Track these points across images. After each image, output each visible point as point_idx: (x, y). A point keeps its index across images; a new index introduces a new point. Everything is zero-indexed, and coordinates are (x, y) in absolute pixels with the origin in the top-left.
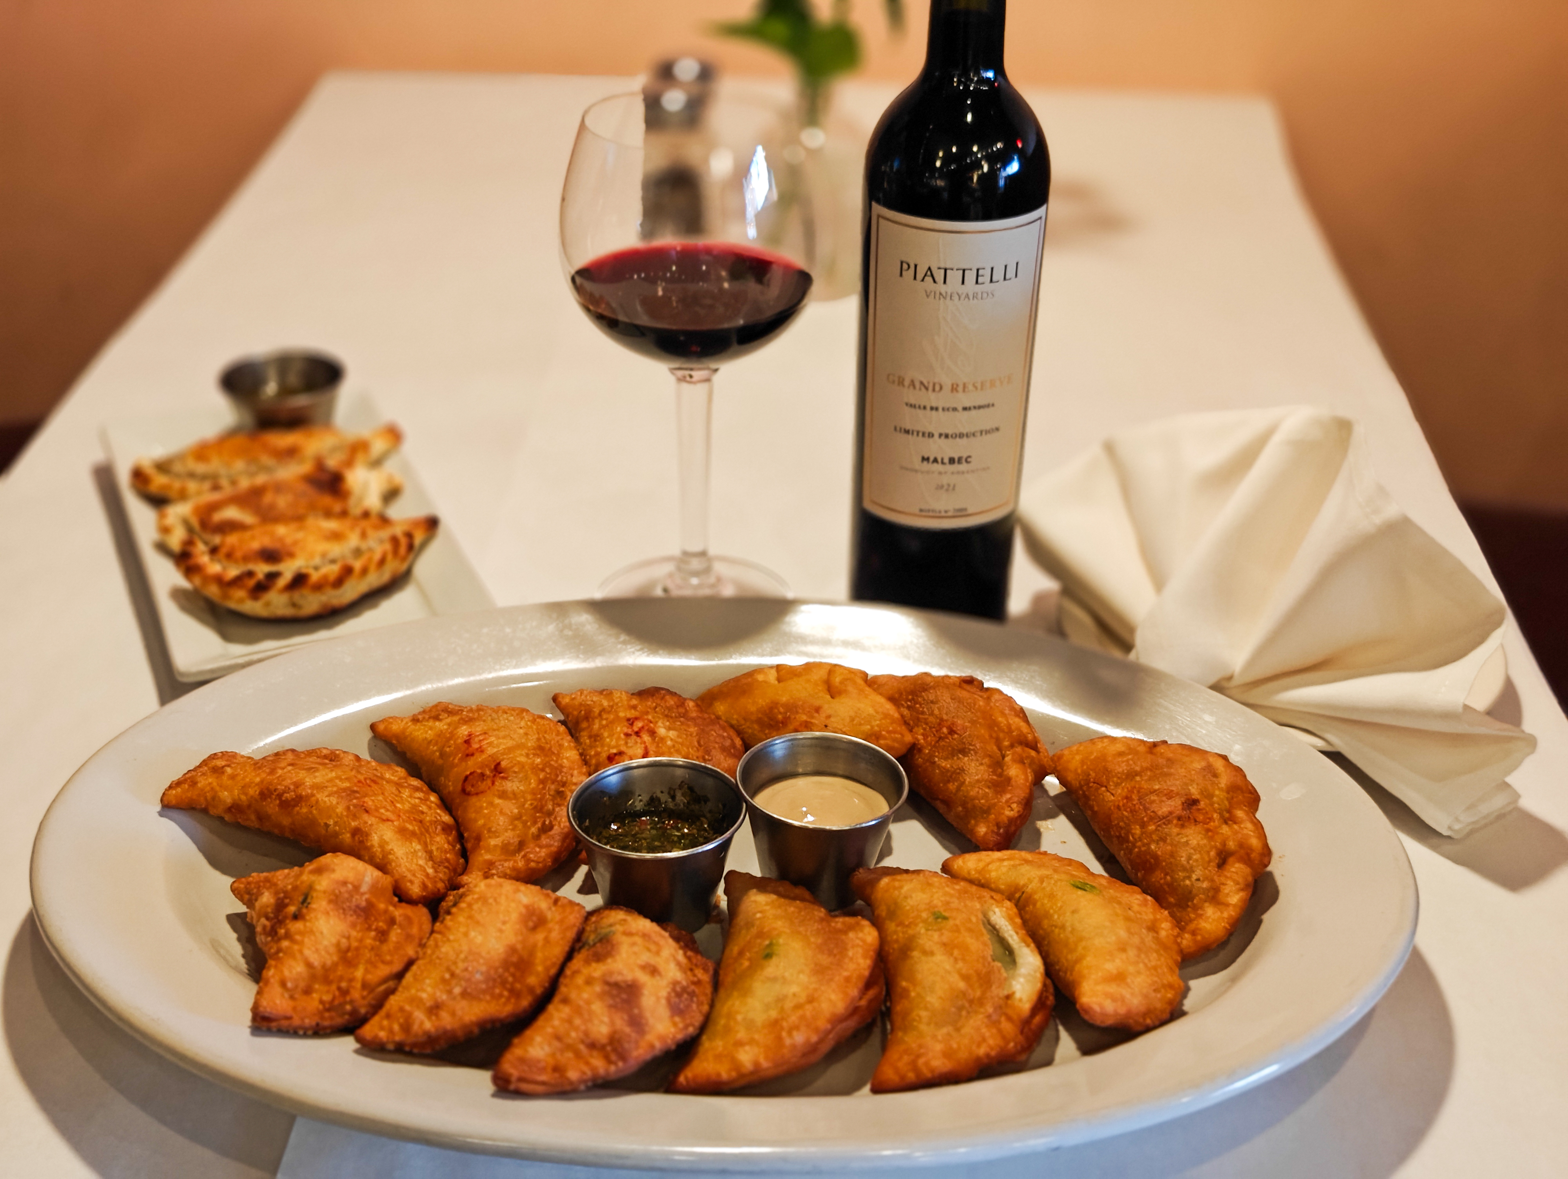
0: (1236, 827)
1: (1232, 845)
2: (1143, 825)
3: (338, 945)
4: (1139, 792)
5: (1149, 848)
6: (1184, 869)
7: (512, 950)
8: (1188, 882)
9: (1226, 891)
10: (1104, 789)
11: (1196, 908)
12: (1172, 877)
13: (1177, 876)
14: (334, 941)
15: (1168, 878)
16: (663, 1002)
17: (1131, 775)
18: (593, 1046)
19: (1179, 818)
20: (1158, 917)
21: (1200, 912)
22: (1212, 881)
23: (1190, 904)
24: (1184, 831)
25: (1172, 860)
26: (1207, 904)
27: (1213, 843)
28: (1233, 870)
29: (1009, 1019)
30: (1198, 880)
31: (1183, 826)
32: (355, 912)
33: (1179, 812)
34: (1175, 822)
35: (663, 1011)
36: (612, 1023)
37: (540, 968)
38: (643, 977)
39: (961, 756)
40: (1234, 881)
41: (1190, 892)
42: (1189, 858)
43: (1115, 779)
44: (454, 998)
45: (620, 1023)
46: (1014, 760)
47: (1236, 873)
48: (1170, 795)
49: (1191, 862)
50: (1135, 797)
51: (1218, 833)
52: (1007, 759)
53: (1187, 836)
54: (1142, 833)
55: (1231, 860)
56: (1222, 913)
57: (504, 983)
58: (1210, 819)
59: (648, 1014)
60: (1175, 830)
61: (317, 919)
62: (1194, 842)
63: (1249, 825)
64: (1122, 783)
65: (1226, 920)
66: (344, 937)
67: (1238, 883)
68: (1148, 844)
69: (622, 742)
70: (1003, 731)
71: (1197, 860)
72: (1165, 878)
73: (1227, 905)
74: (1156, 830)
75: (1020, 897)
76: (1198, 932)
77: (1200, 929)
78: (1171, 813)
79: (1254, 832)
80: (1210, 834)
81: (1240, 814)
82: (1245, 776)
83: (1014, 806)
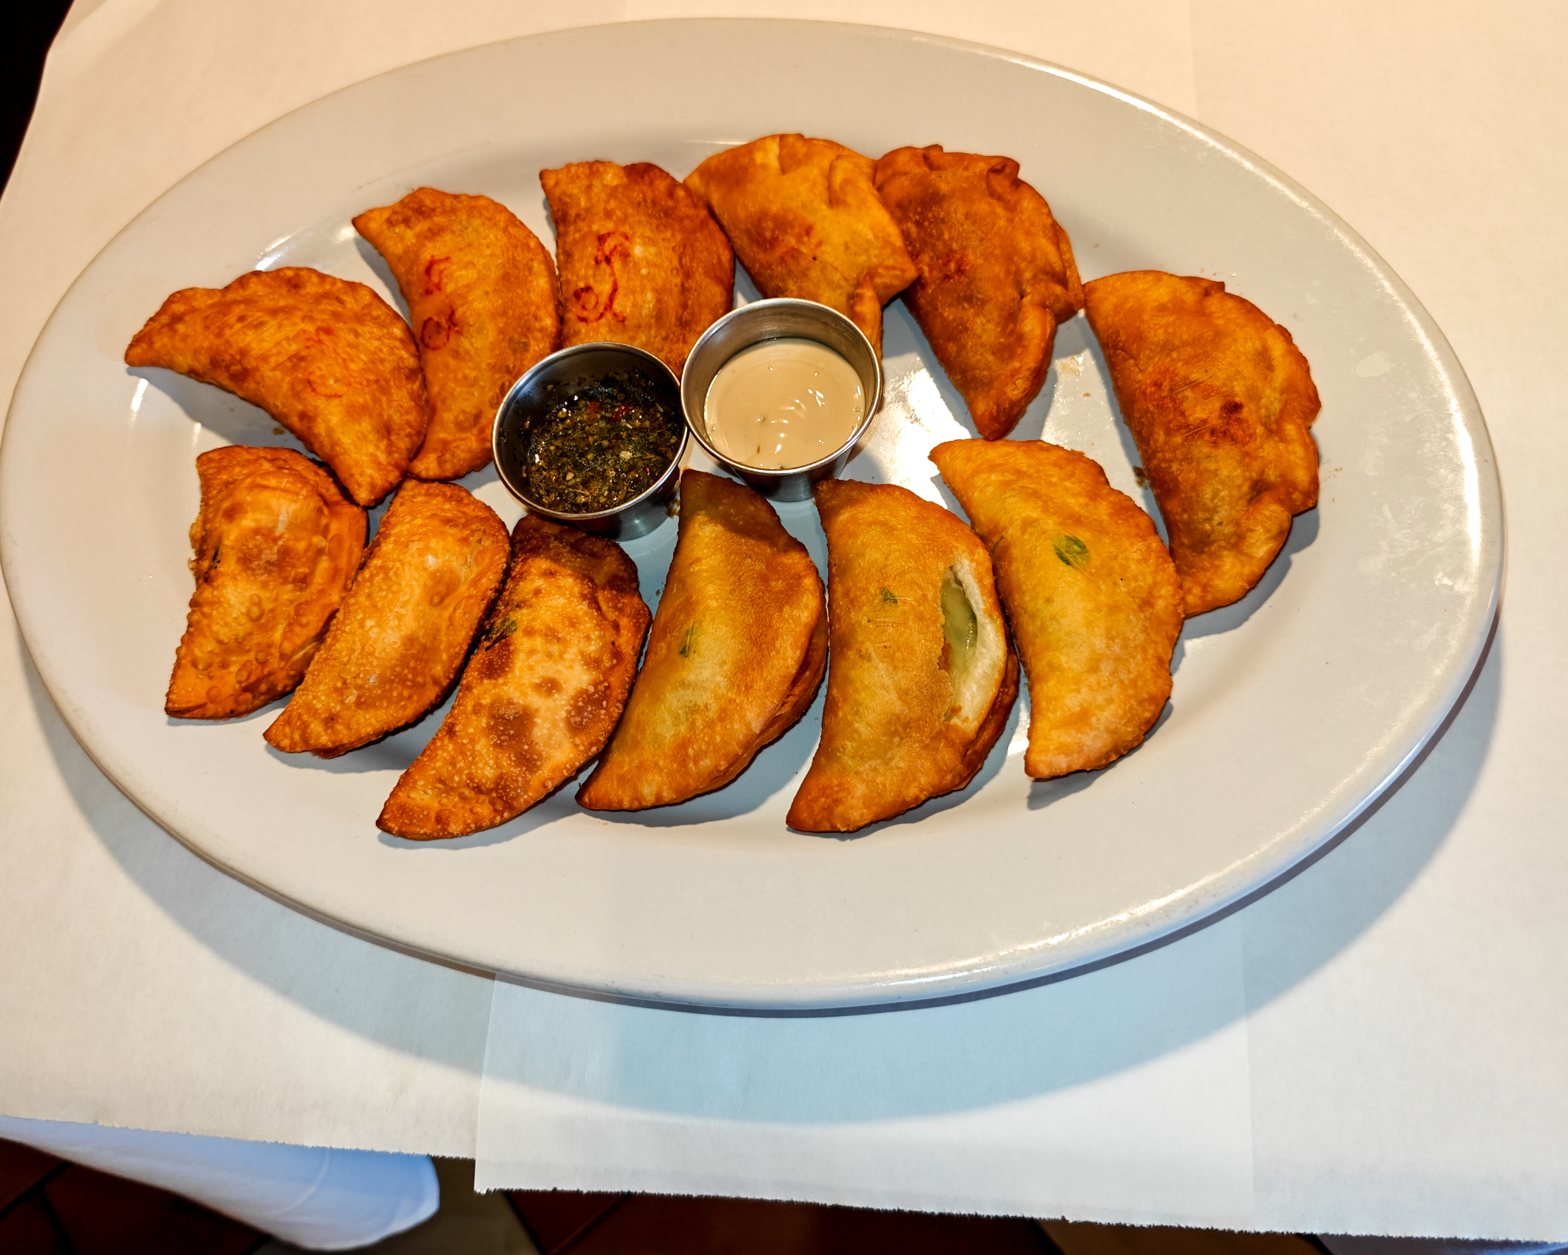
0: (1282, 446)
1: (1272, 475)
2: (1169, 432)
3: (248, 614)
4: (1172, 379)
5: (1170, 467)
6: (1207, 510)
7: (410, 641)
8: (1207, 527)
9: (1252, 541)
10: (1132, 361)
11: (1214, 556)
12: (1190, 516)
13: (1195, 517)
14: (243, 609)
15: (1185, 516)
16: (562, 725)
17: (1167, 348)
18: (478, 789)
19: (1213, 432)
20: (1159, 579)
21: (1216, 562)
22: (1238, 524)
23: (1206, 549)
24: (1214, 452)
25: (1193, 495)
26: (1225, 553)
27: (1247, 474)
28: (1267, 513)
29: (950, 744)
30: (1220, 524)
31: (1215, 445)
32: (266, 569)
33: (1215, 421)
34: (1207, 437)
35: (561, 734)
36: (498, 766)
37: (444, 657)
38: (535, 701)
39: (966, 305)
40: (1264, 527)
41: (1209, 536)
42: (1215, 495)
43: (1148, 352)
44: (348, 708)
45: (507, 763)
46: (1034, 305)
47: (1269, 518)
48: (1208, 392)
49: (1216, 501)
50: (1166, 385)
51: (1256, 458)
52: (1027, 300)
53: (1217, 462)
54: (1166, 443)
55: (1267, 497)
56: (1243, 565)
57: (403, 681)
58: (1251, 436)
59: (540, 747)
60: (1206, 450)
61: (223, 586)
62: (1224, 473)
63: (1299, 450)
64: (1154, 357)
65: (1245, 578)
66: (254, 604)
67: (1268, 531)
68: (1170, 461)
69: (590, 272)
70: (1025, 259)
71: (1223, 499)
72: (1181, 515)
73: (1251, 557)
74: (1182, 444)
75: (997, 543)
76: (1209, 589)
77: (1212, 586)
78: (1204, 421)
79: (1302, 459)
80: (1247, 460)
81: (1290, 429)
82: (1307, 370)
83: (1019, 382)
